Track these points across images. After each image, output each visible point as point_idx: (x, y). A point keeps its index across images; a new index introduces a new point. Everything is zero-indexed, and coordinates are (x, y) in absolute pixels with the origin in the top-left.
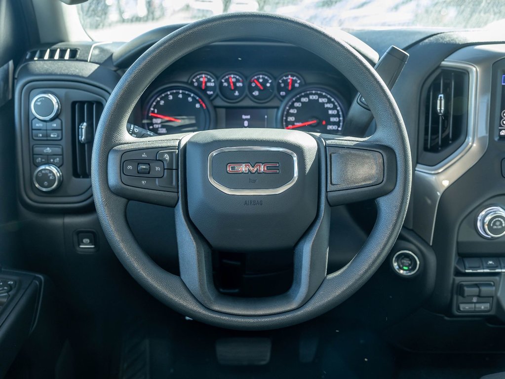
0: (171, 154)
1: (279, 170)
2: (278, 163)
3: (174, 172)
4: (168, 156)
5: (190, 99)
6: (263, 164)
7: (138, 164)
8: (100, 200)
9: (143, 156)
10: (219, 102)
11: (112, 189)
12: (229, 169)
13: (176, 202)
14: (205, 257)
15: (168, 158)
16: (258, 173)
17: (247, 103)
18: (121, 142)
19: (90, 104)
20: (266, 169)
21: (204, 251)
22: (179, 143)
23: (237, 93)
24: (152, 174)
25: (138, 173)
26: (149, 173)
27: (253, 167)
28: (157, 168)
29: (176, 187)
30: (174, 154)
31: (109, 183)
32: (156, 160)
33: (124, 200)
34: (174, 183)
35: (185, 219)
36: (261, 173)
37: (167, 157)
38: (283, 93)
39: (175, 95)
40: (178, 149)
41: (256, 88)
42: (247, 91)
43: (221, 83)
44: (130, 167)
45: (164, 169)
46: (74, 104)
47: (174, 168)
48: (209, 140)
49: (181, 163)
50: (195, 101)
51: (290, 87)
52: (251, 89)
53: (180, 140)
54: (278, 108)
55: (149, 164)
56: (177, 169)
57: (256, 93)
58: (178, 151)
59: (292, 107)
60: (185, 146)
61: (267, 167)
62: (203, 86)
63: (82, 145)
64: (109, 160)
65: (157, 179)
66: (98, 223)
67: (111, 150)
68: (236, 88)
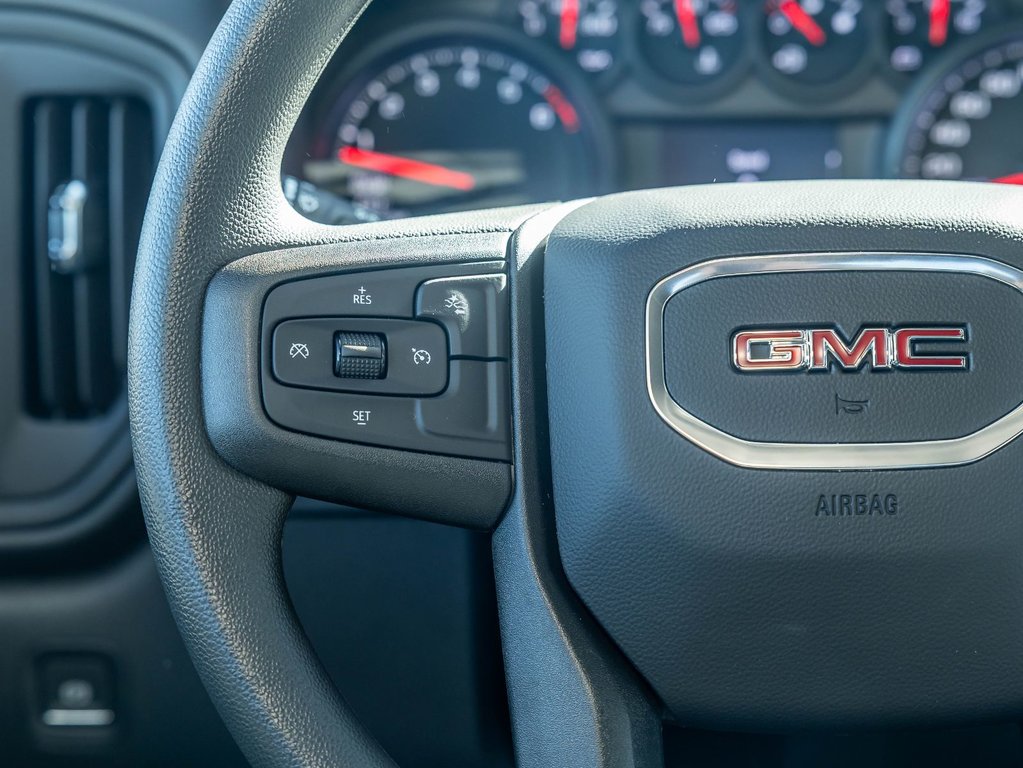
0: (476, 291)
1: (965, 354)
2: (963, 325)
3: (492, 369)
4: (464, 301)
5: (509, 91)
6: (892, 328)
7: (337, 335)
8: (171, 497)
9: (356, 299)
10: (635, 99)
11: (220, 449)
12: (742, 355)
13: (501, 504)
14: (637, 753)
15: (466, 307)
16: (875, 371)
17: (755, 99)
18: (262, 240)
19: (99, 104)
20: (908, 352)
21: (633, 726)
22: (512, 247)
23: (708, 61)
24: (395, 381)
25: (337, 374)
26: (383, 375)
27: (849, 344)
28: (420, 355)
29: (502, 437)
30: (490, 293)
31: (208, 421)
32: (414, 318)
33: (272, 498)
34: (493, 420)
35: (543, 578)
36: (886, 370)
37: (460, 304)
38: (906, 57)
39: (448, 73)
40: (507, 270)
41: (793, 37)
42: (752, 51)
43: (642, 21)
44: (299, 349)
45: (450, 358)
46: (30, 105)
47: (493, 352)
48: (647, 227)
49: (520, 330)
50: (530, 97)
51: (937, 32)
52: (772, 43)
53: (515, 234)
54: (884, 119)
55: (382, 337)
56: (505, 359)
57: (791, 59)
58: (509, 280)
59: (944, 114)
60: (539, 255)
61: (913, 342)
62: (567, 33)
63: (63, 280)
64: (206, 319)
65: (418, 402)
66: (158, 598)
67: (219, 276)
68: (707, 40)
